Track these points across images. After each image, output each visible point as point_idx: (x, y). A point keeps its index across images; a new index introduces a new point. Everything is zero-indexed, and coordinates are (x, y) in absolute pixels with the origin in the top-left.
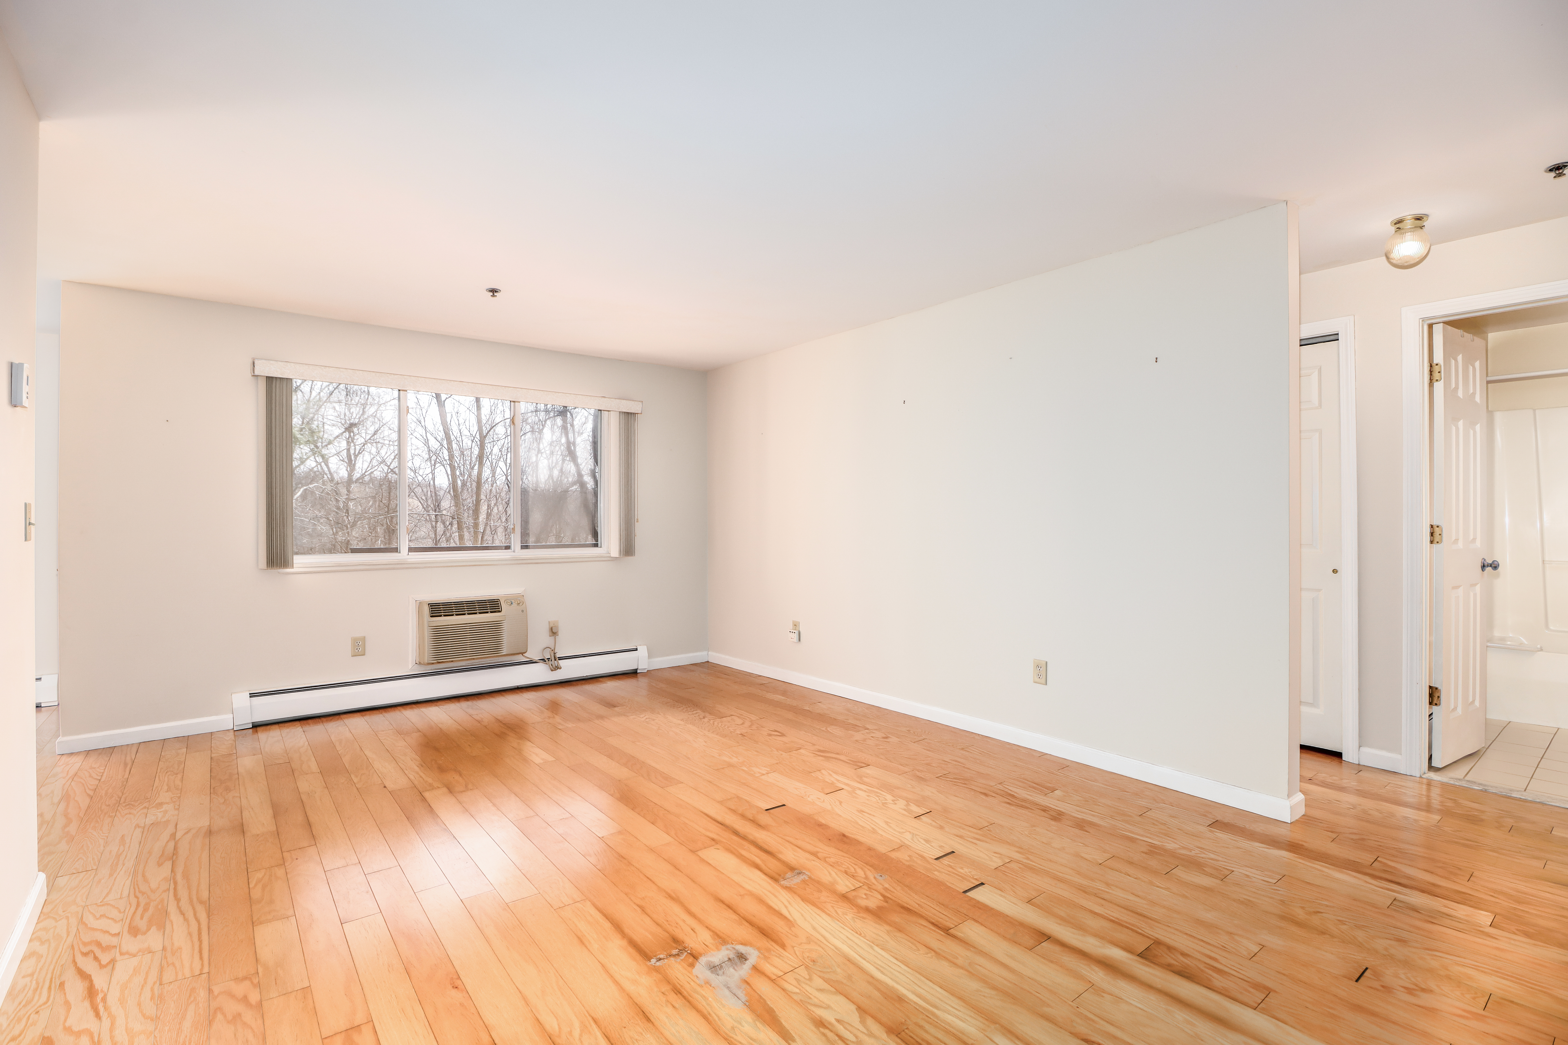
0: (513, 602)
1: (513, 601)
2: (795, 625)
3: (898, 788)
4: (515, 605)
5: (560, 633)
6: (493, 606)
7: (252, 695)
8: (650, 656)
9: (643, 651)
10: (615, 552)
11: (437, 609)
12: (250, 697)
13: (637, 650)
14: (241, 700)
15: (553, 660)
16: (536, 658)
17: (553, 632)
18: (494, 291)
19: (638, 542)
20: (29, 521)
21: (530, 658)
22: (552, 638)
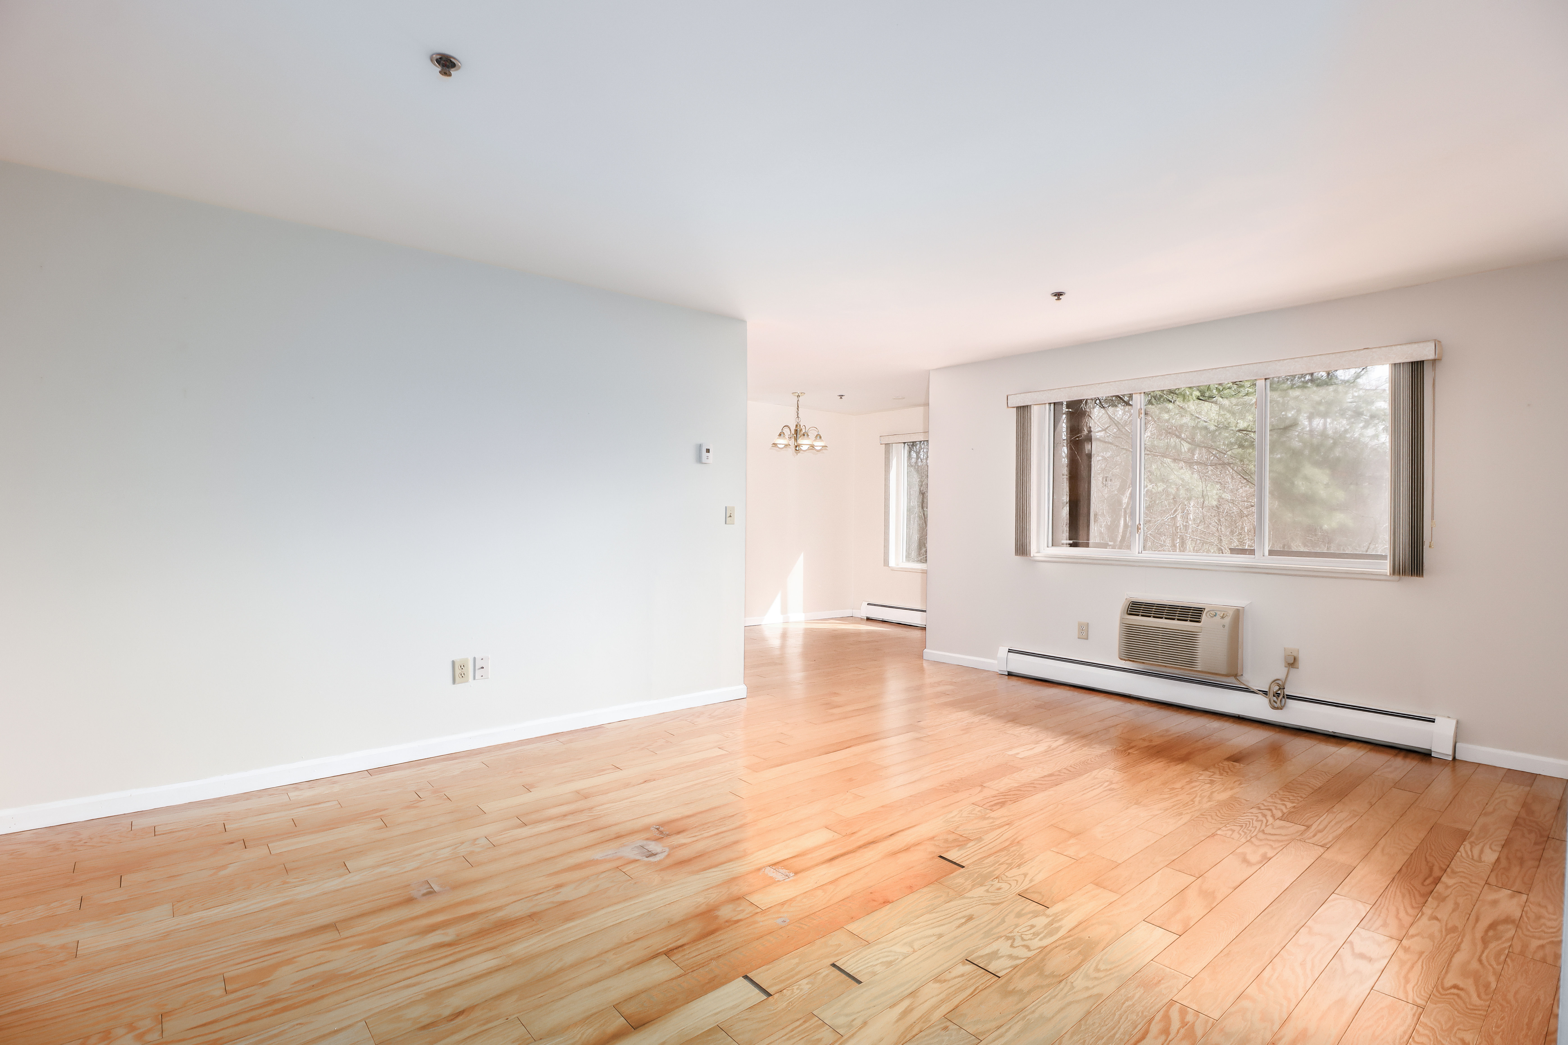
1: (1218, 613)
5: (1300, 666)
6: (1194, 614)
7: (1010, 651)
8: (1457, 738)
9: (1445, 726)
10: (1389, 571)
11: (1135, 608)
12: (1009, 652)
13: (1434, 722)
14: (1003, 651)
15: (1279, 697)
16: (1256, 688)
17: (1292, 663)
18: (1058, 295)
19: (1429, 556)
20: (728, 515)
21: (1247, 686)
22: (1286, 669)
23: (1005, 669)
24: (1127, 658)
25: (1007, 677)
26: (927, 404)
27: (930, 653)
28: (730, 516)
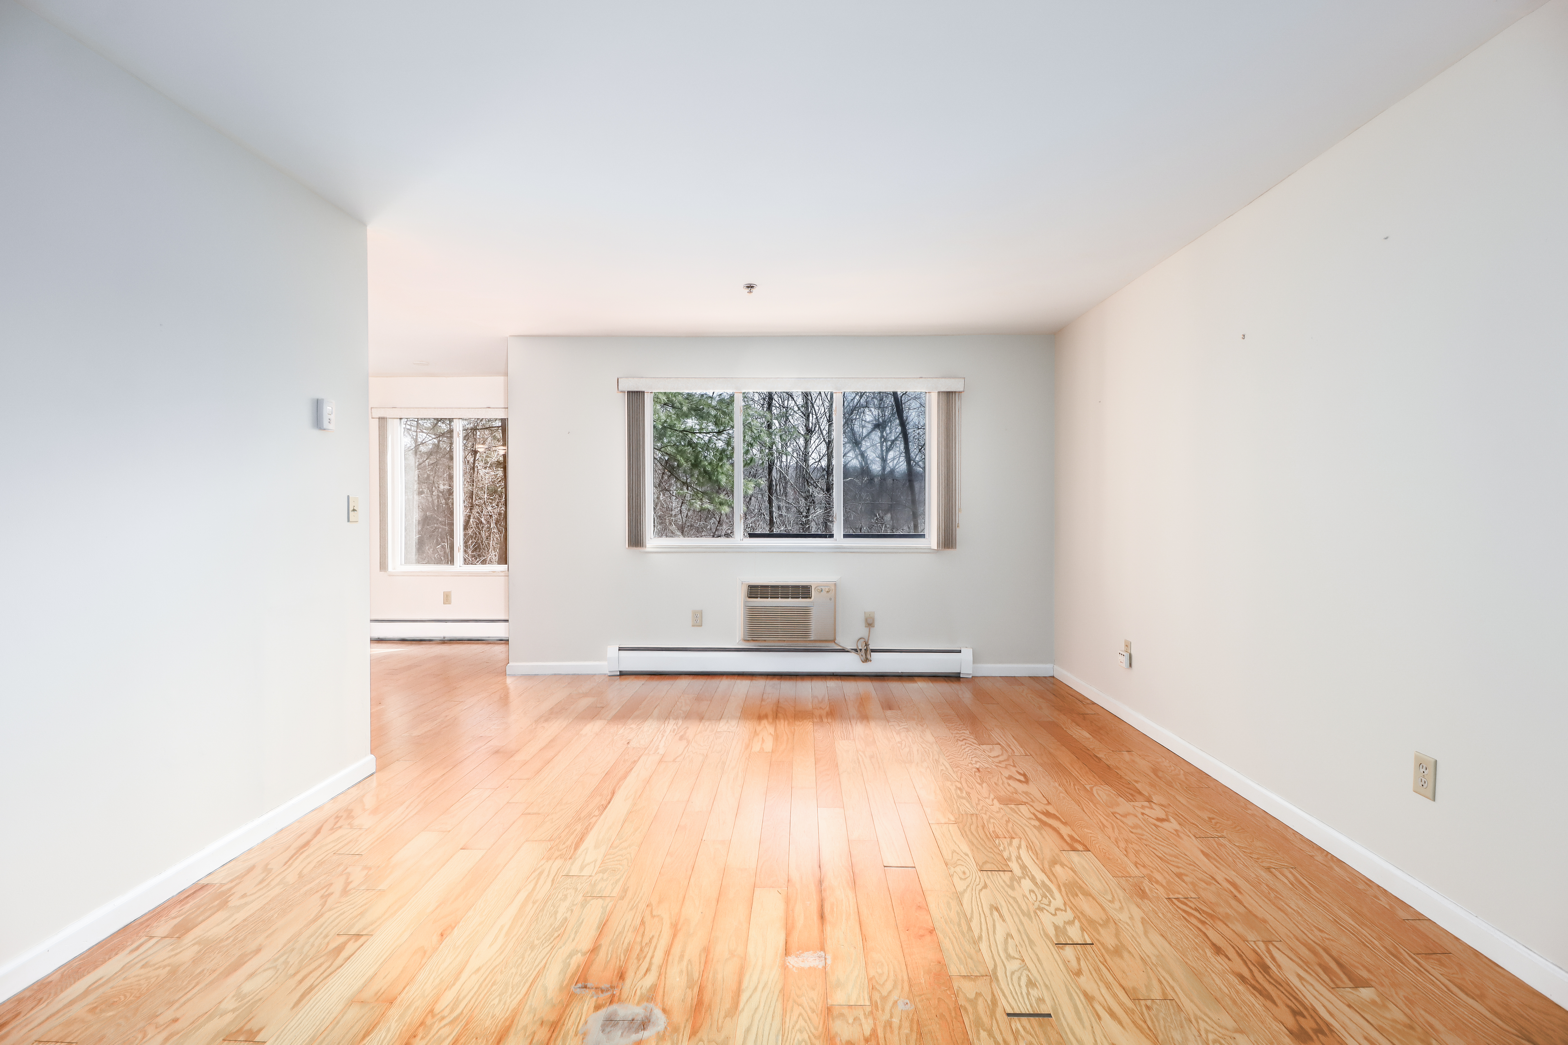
0: (823, 590)
2: (1127, 646)
3: (1087, 894)
4: (824, 593)
5: (876, 624)
6: (803, 591)
7: (620, 649)
8: (975, 660)
9: (967, 654)
10: (934, 546)
11: (755, 591)
13: (961, 652)
14: (612, 651)
15: (866, 652)
16: (849, 647)
17: (870, 623)
18: (750, 287)
19: (961, 534)
20: (351, 509)
21: (842, 647)
22: (867, 629)
23: (616, 669)
24: (751, 639)
25: (618, 677)
26: (506, 374)
27: (515, 666)
28: (354, 510)
